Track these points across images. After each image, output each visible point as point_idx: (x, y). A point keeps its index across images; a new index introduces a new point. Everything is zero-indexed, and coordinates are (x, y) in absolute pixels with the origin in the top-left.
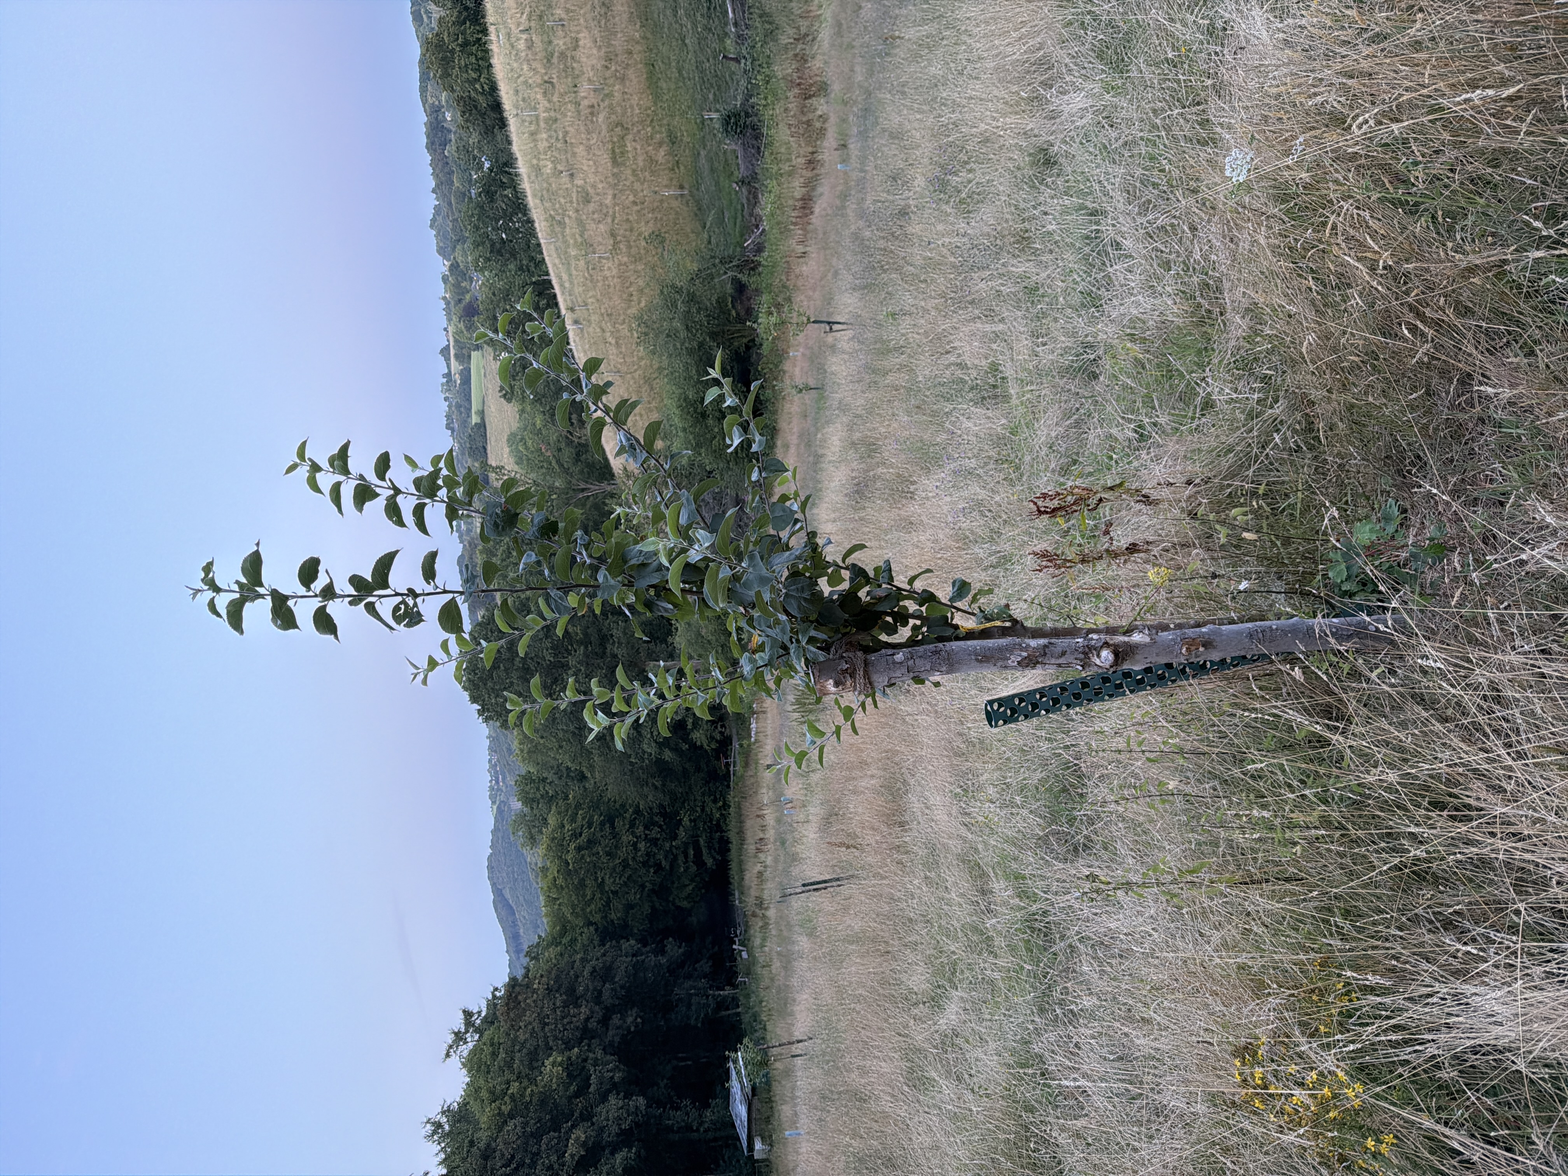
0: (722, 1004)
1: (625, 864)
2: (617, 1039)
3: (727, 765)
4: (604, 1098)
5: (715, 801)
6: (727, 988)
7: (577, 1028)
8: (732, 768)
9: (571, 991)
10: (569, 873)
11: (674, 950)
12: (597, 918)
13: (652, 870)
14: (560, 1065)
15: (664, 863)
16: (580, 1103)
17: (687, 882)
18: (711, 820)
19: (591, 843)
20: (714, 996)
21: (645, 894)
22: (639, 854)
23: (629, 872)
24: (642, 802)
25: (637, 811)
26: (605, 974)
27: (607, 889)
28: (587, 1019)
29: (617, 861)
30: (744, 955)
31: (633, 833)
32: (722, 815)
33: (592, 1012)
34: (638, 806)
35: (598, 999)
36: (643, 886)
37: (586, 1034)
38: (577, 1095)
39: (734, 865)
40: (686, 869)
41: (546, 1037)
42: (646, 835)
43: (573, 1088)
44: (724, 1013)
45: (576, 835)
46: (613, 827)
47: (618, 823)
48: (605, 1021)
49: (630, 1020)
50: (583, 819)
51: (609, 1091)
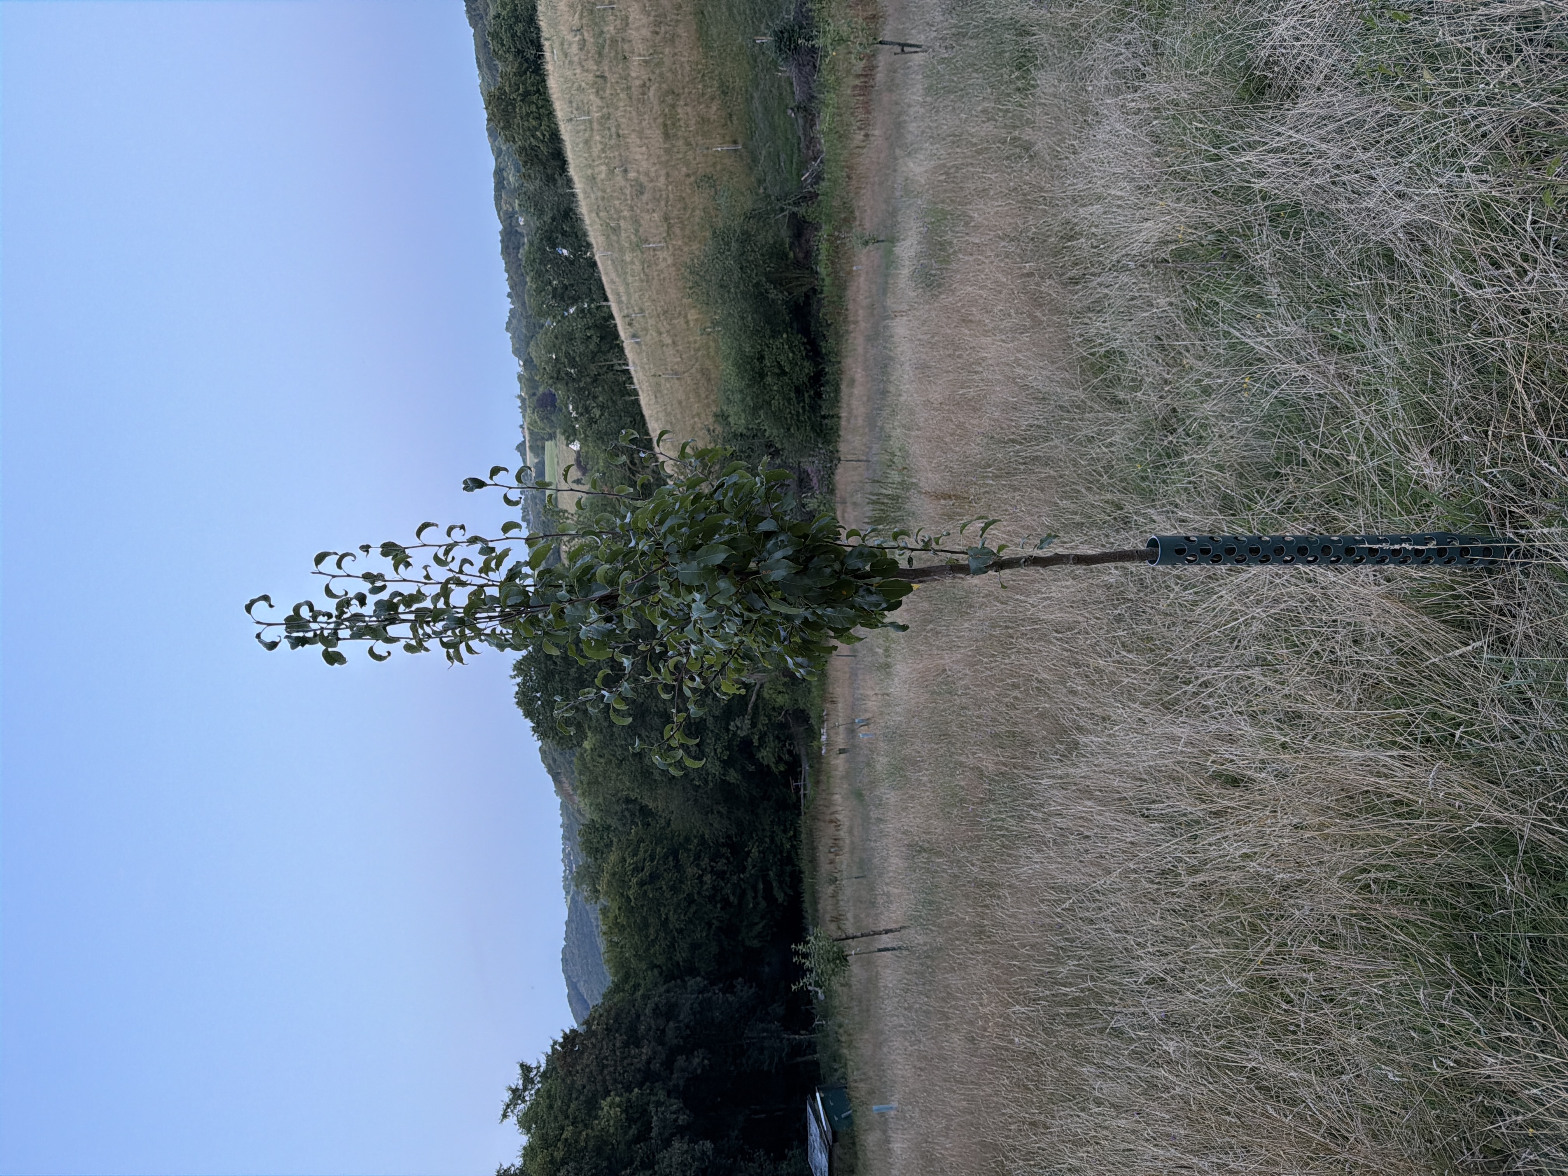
0: (798, 1049)
1: (690, 900)
2: (682, 1083)
3: (798, 789)
4: (667, 1144)
5: (785, 831)
6: (802, 1032)
7: (639, 1070)
8: (802, 792)
9: (633, 1029)
10: (631, 911)
11: (744, 991)
12: (660, 960)
13: (719, 906)
14: (619, 1106)
15: (731, 898)
16: (641, 1149)
17: (757, 920)
18: (781, 852)
19: (654, 877)
20: (788, 1039)
21: (712, 932)
22: (705, 887)
23: (693, 908)
24: (707, 832)
25: (703, 841)
26: (668, 1012)
27: (671, 927)
28: (649, 1062)
29: (681, 896)
30: (821, 996)
31: (698, 866)
32: (792, 846)
33: (655, 1053)
34: (703, 836)
35: (661, 1040)
36: (709, 924)
37: (648, 1077)
38: (637, 1140)
39: (807, 897)
40: (756, 904)
41: (604, 1081)
42: (712, 867)
43: (633, 1131)
44: (799, 1059)
45: (637, 869)
46: (676, 859)
47: (682, 855)
48: (669, 1064)
49: (696, 1061)
50: (646, 851)
51: (673, 1135)
